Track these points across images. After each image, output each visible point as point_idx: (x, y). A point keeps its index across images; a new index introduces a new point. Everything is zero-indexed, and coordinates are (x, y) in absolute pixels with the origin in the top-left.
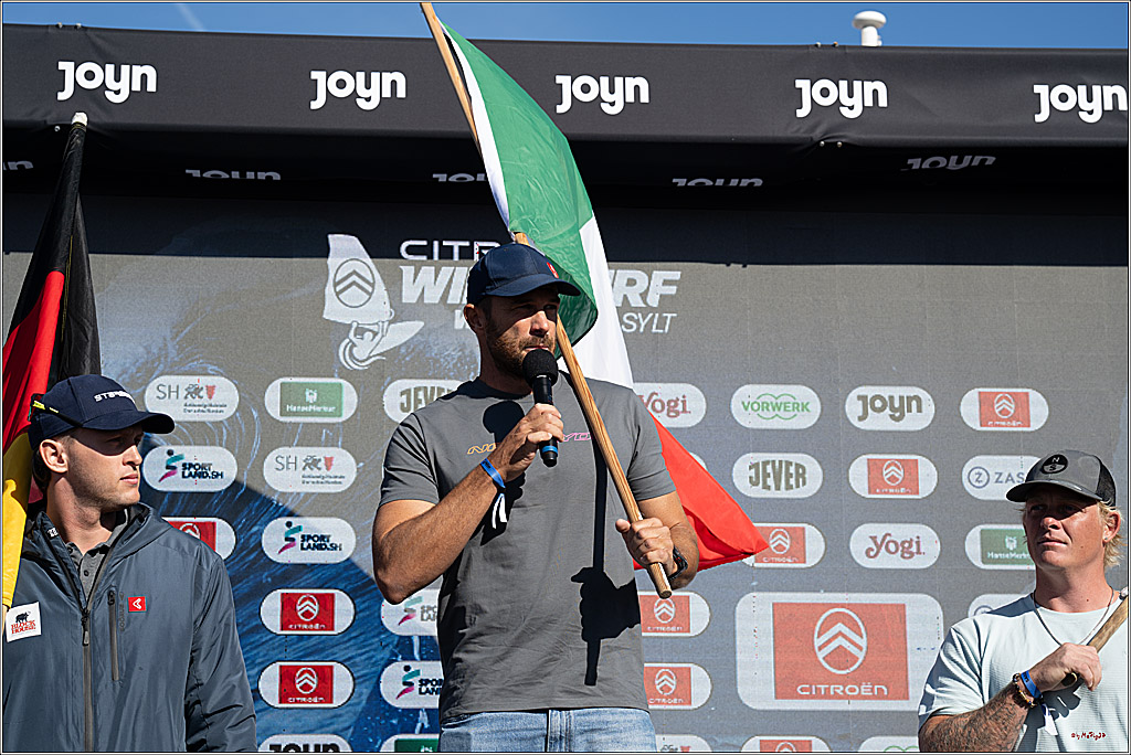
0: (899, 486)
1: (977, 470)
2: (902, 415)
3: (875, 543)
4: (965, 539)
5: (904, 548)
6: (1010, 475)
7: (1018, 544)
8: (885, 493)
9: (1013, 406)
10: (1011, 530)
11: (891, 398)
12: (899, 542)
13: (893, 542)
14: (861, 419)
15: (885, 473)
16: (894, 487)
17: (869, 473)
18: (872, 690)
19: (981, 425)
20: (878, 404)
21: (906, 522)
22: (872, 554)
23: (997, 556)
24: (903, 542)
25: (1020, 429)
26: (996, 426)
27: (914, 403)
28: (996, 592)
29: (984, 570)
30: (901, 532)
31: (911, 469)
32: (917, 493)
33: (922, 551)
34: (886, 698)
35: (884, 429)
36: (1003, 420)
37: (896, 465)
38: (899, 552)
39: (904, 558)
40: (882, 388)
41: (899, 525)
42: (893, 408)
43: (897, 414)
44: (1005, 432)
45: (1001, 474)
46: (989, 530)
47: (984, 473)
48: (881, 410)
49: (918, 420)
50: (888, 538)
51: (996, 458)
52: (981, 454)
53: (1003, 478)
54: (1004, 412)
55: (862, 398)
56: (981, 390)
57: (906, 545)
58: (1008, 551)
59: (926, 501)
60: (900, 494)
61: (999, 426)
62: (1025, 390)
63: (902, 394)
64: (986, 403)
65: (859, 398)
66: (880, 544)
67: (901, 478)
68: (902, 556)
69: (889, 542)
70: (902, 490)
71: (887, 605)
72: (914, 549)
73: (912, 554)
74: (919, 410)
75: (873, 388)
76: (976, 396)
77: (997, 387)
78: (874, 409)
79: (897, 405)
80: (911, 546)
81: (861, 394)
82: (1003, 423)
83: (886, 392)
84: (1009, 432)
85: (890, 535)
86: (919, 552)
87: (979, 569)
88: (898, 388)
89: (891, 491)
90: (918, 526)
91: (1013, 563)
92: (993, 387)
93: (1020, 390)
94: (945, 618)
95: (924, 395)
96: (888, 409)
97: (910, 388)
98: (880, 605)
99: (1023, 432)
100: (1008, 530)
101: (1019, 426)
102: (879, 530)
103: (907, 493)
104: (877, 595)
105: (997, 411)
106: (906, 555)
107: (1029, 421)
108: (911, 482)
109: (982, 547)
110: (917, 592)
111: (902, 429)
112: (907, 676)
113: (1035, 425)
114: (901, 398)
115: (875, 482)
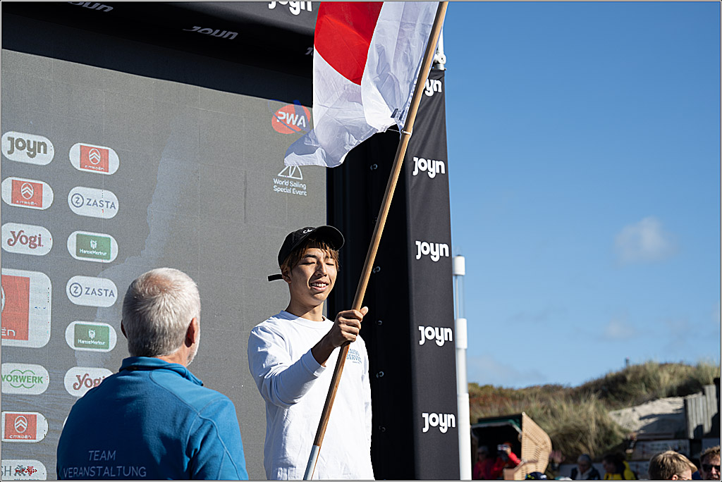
0: (30, 200)
1: (77, 196)
2: (35, 154)
3: (14, 236)
4: (67, 239)
5: (31, 241)
6: (95, 201)
7: (97, 246)
8: (22, 204)
9: (99, 157)
10: (95, 237)
11: (29, 141)
12: (28, 237)
13: (25, 236)
14: (10, 153)
15: (22, 190)
16: (27, 201)
17: (13, 190)
18: (6, 332)
19: (81, 167)
20: (20, 144)
21: (33, 224)
22: (12, 243)
23: (85, 252)
24: (31, 237)
25: (103, 173)
26: (89, 169)
27: (42, 147)
28: (83, 275)
29: (77, 260)
30: (30, 230)
31: (38, 189)
32: (41, 206)
33: (42, 244)
34: (15, 338)
35: (23, 161)
36: (93, 165)
37: (29, 186)
38: (28, 244)
39: (31, 247)
40: (24, 134)
41: (29, 226)
42: (29, 149)
43: (32, 153)
44: (94, 173)
45: (90, 200)
46: (81, 235)
47: (80, 197)
48: (22, 149)
49: (44, 159)
50: (22, 234)
51: (88, 189)
52: (79, 186)
53: (91, 203)
54: (94, 160)
55: (11, 139)
56: (82, 144)
57: (33, 239)
58: (92, 249)
59: (46, 212)
60: (30, 205)
61: (91, 169)
62: (107, 148)
63: (35, 140)
64: (84, 152)
65: (9, 138)
66: (17, 237)
67: (32, 195)
68: (30, 246)
69: (22, 236)
70: (32, 203)
71: (19, 277)
72: (37, 243)
73: (36, 246)
74: (45, 152)
75: (18, 133)
76: (79, 148)
77: (91, 144)
78: (18, 148)
79: (32, 147)
80: (35, 240)
81: (11, 136)
82: (94, 168)
83: (26, 137)
84: (96, 174)
85: (23, 231)
86: (40, 245)
87: (74, 259)
88: (33, 136)
89: (26, 203)
90: (40, 227)
91: (94, 258)
92: (89, 143)
93: (104, 148)
94: (52, 289)
95: (49, 143)
96: (26, 148)
97: (40, 137)
98: (14, 277)
99: (105, 175)
100: (92, 236)
101: (102, 170)
102: (16, 228)
103: (35, 205)
104: (13, 270)
105: (90, 159)
106: (32, 246)
107: (108, 168)
108: (38, 199)
109: (77, 245)
110: (37, 271)
111: (34, 163)
112: (28, 325)
113: (111, 172)
114: (35, 142)
115: (16, 196)
